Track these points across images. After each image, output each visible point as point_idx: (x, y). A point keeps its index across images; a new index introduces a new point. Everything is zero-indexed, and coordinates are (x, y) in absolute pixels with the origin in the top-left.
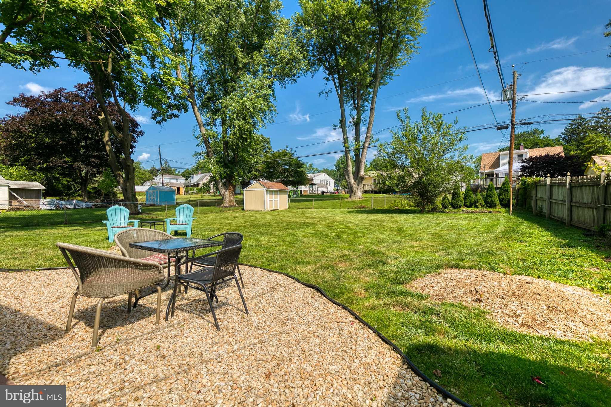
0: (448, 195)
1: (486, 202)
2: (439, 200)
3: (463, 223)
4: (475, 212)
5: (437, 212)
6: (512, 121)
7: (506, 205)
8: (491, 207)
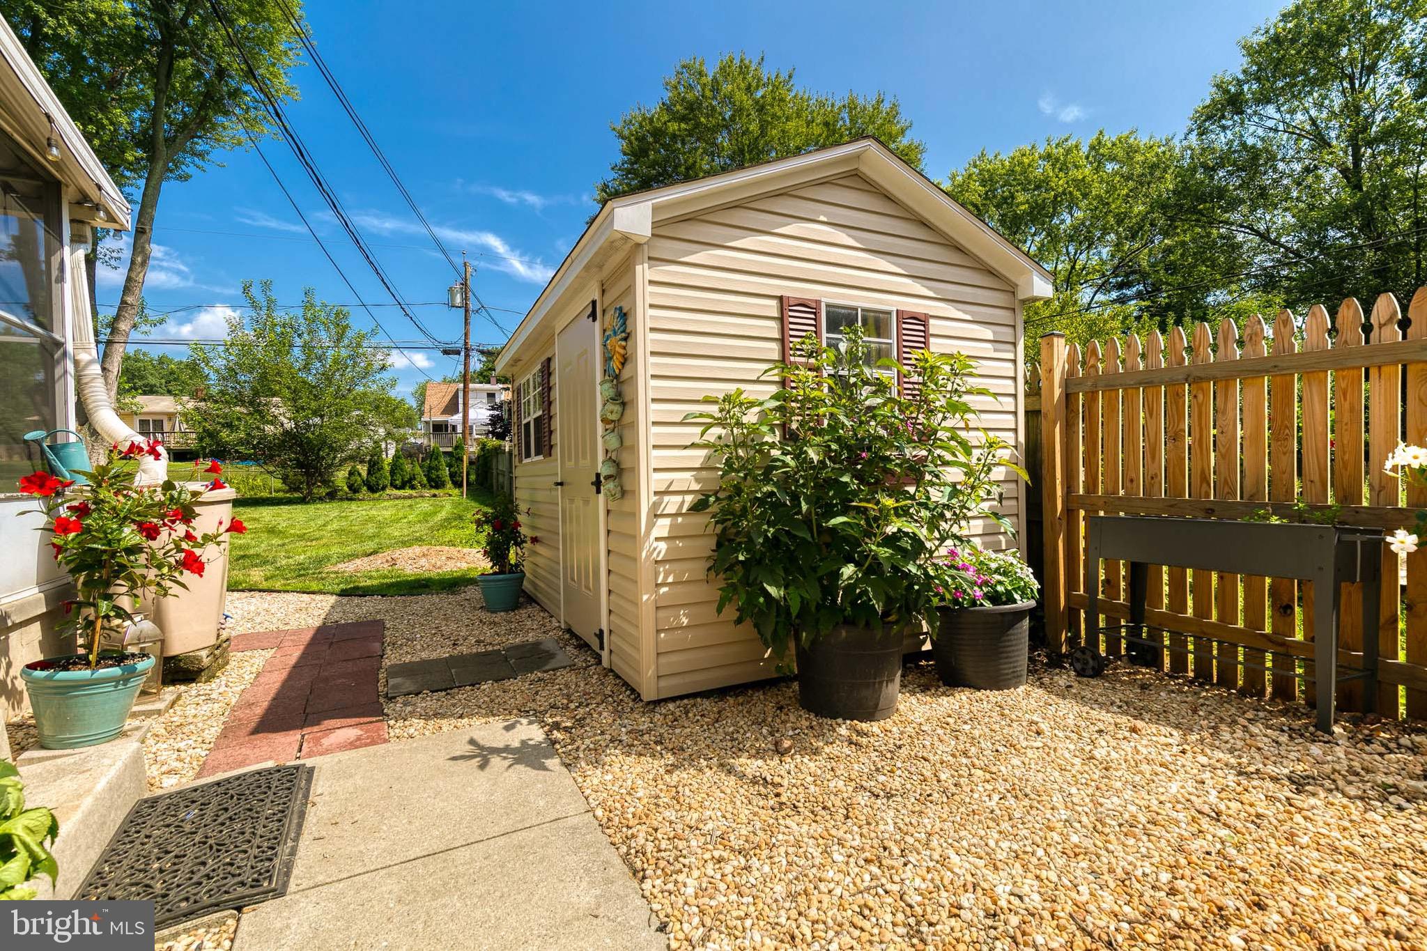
0: (359, 467)
1: (430, 480)
2: (340, 477)
3: (387, 514)
4: (410, 497)
5: (341, 500)
6: (466, 343)
7: (458, 485)
8: (437, 487)
